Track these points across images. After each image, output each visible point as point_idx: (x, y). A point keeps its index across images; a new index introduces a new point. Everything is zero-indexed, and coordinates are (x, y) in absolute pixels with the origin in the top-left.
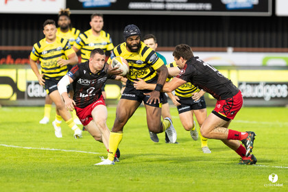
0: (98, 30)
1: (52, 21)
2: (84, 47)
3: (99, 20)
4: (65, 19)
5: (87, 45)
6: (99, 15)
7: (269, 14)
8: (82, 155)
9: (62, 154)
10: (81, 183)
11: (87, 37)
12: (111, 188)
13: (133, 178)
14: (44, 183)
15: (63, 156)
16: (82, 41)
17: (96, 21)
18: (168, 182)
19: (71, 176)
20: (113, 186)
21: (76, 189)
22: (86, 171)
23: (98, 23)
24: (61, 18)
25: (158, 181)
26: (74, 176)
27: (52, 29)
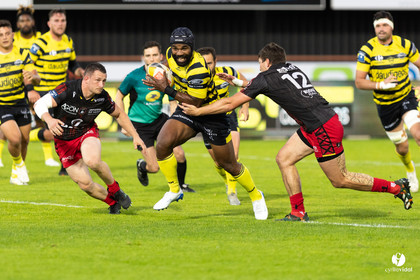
0: (60, 32)
1: (7, 22)
2: (41, 57)
3: (61, 19)
4: (28, 20)
5: (48, 54)
6: (60, 11)
7: (321, 7)
8: (59, 209)
9: (30, 209)
10: (58, 250)
11: (46, 43)
12: (100, 256)
13: (132, 242)
14: (6, 250)
15: (33, 212)
16: (41, 50)
17: (57, 21)
18: (182, 246)
19: (43, 240)
20: (104, 253)
21: (51, 257)
22: (66, 231)
23: (59, 23)
24: (21, 18)
25: (167, 245)
26: (48, 239)
27: (8, 33)
